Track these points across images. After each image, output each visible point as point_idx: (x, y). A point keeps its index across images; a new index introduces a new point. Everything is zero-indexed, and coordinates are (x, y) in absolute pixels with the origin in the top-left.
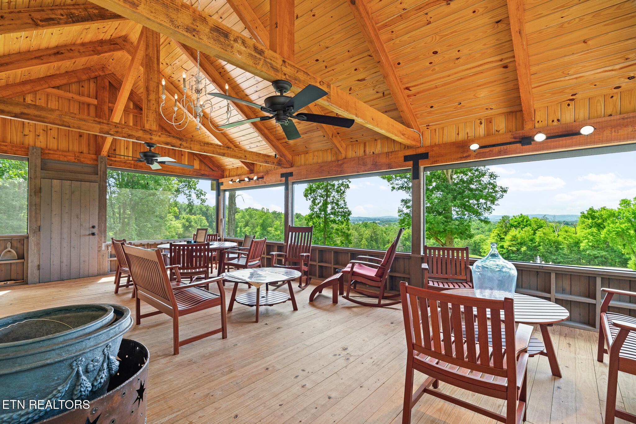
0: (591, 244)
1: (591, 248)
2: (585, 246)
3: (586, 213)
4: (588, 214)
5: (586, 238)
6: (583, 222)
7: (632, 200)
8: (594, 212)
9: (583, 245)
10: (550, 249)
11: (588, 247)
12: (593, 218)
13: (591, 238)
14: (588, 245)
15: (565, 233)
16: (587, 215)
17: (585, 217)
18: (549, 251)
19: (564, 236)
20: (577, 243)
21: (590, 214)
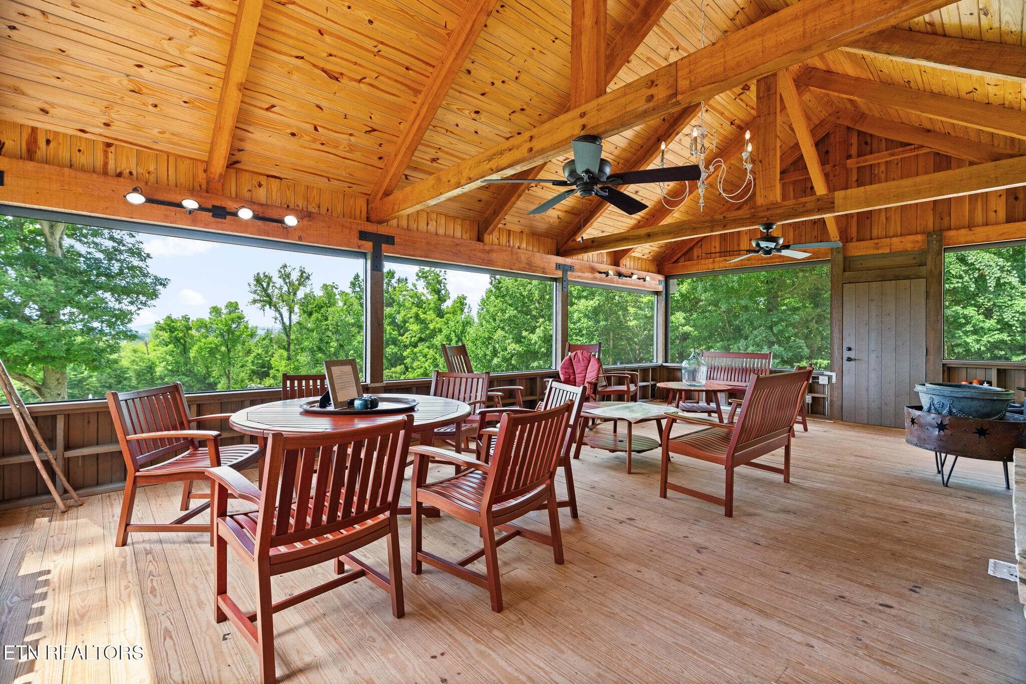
0: (170, 368)
1: (170, 373)
2: (163, 371)
3: (162, 322)
4: (165, 324)
5: (164, 360)
6: (157, 336)
7: (223, 308)
8: (173, 322)
9: (159, 370)
10: (109, 381)
11: (166, 372)
12: (172, 330)
13: (170, 358)
14: (167, 369)
15: (133, 354)
16: (164, 326)
17: (162, 329)
18: (107, 385)
19: (133, 358)
20: (151, 369)
21: (169, 325)
